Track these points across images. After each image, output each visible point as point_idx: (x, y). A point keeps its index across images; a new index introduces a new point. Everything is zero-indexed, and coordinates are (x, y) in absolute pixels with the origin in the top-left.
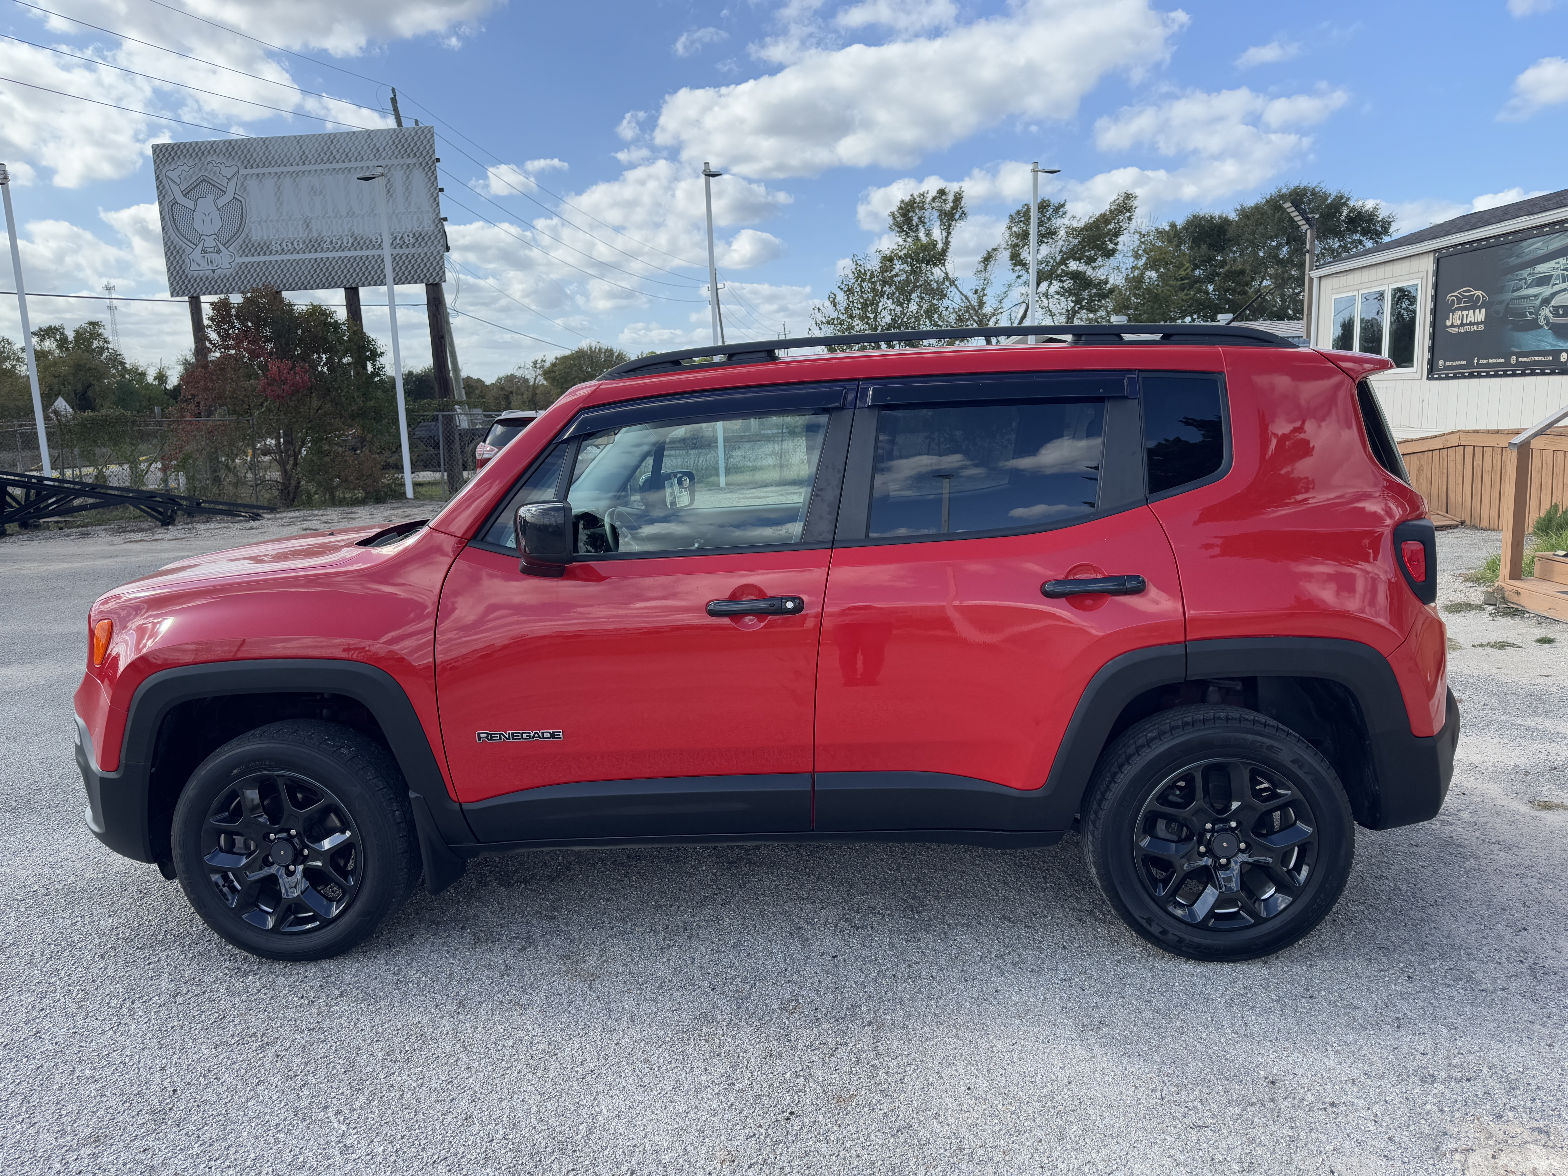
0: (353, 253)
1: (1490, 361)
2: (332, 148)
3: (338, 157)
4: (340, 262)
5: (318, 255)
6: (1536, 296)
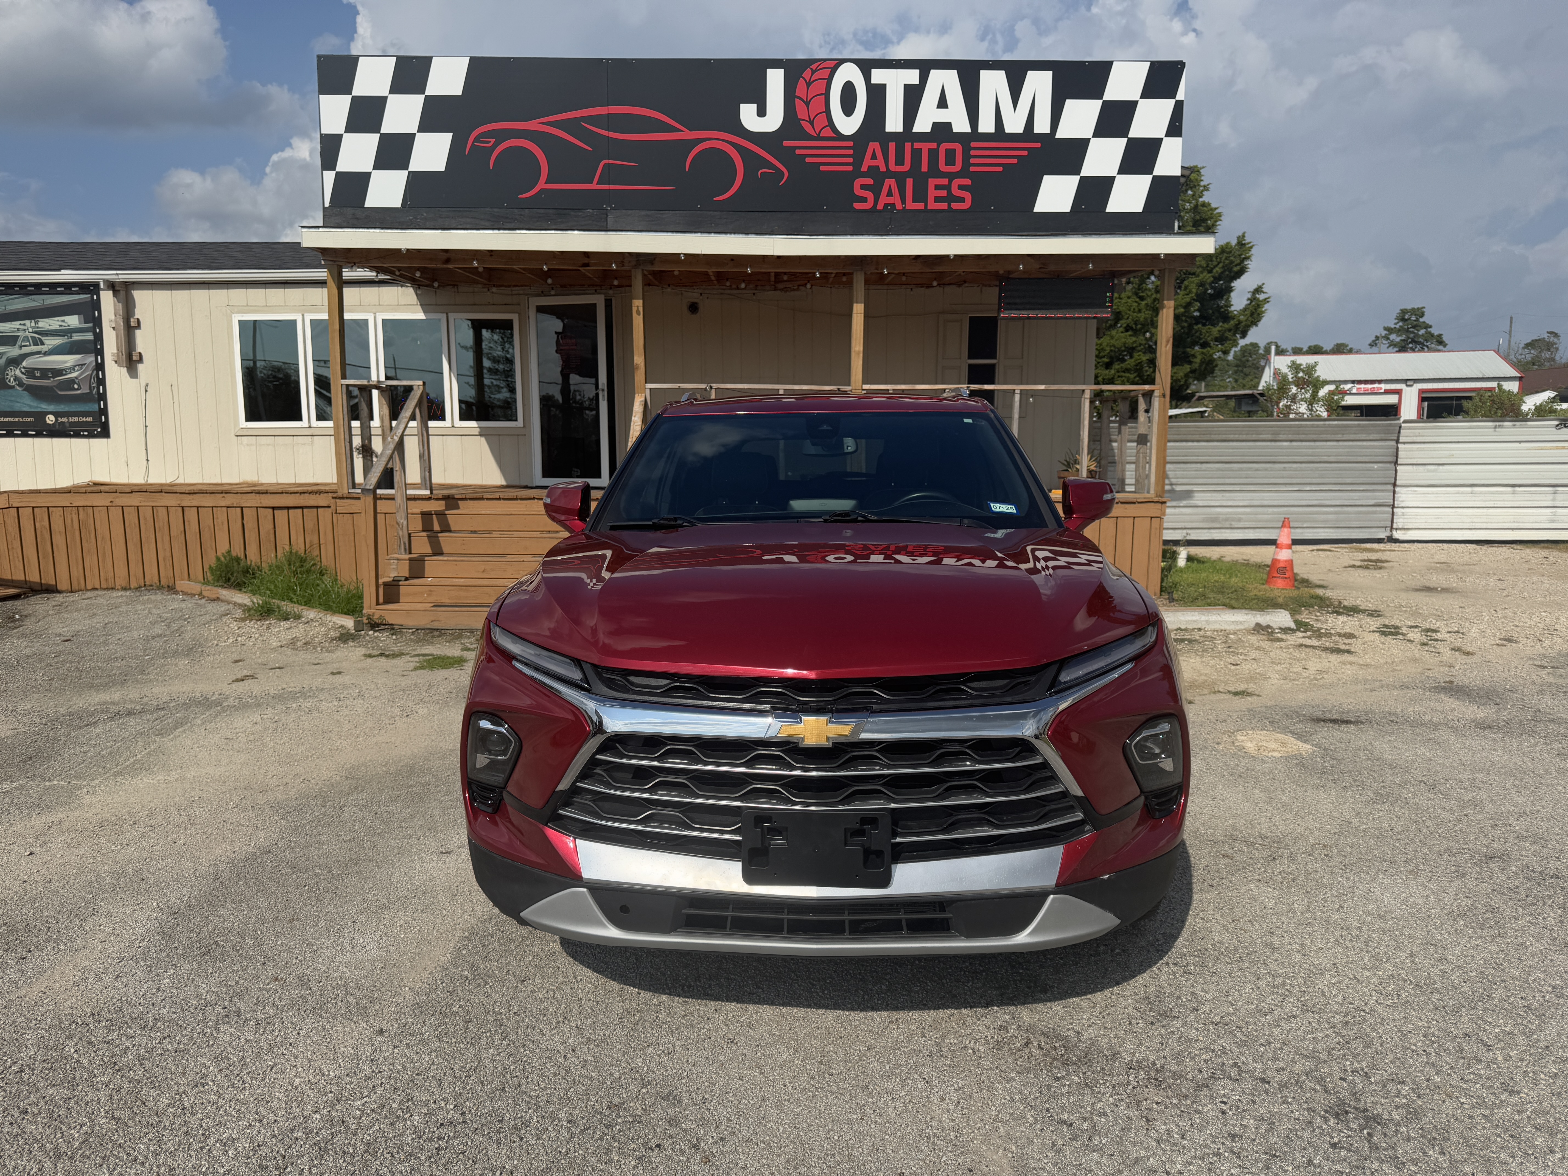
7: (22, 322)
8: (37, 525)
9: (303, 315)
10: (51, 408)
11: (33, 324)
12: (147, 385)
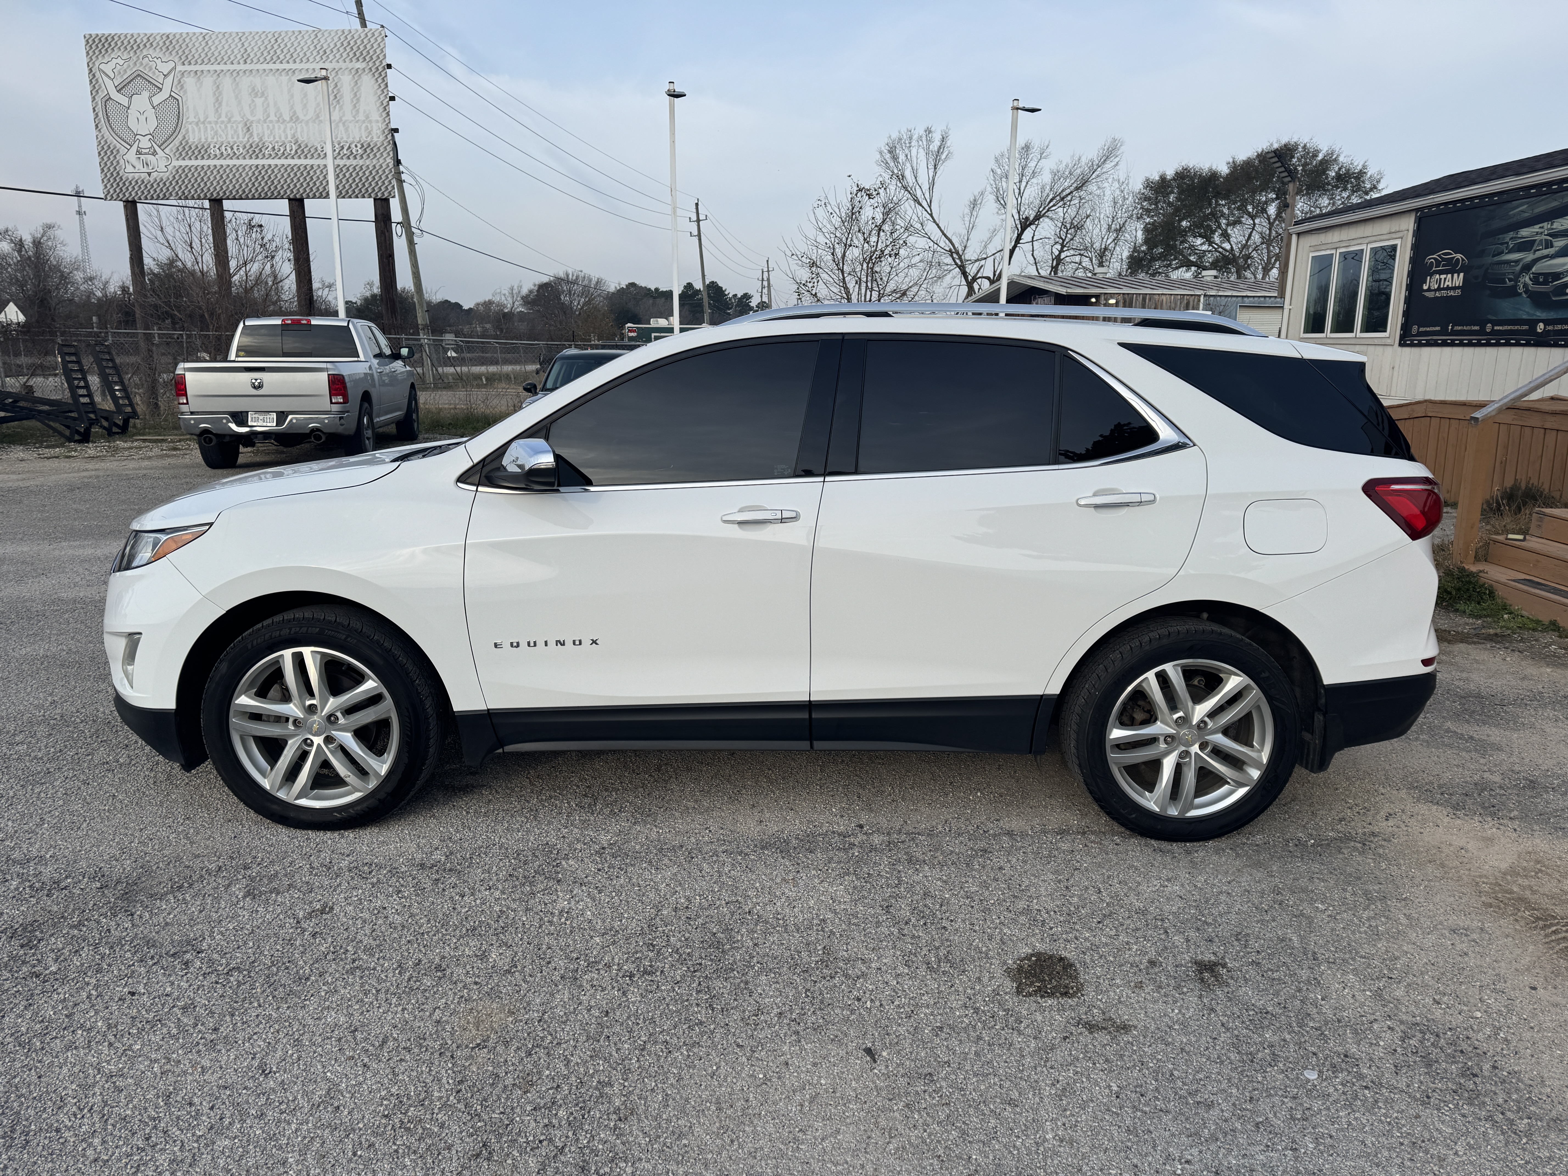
0: (296, 161)
1: (1465, 328)
2: (276, 47)
3: (282, 57)
4: (282, 170)
5: (260, 162)
6: (1517, 262)
10: (1544, 315)
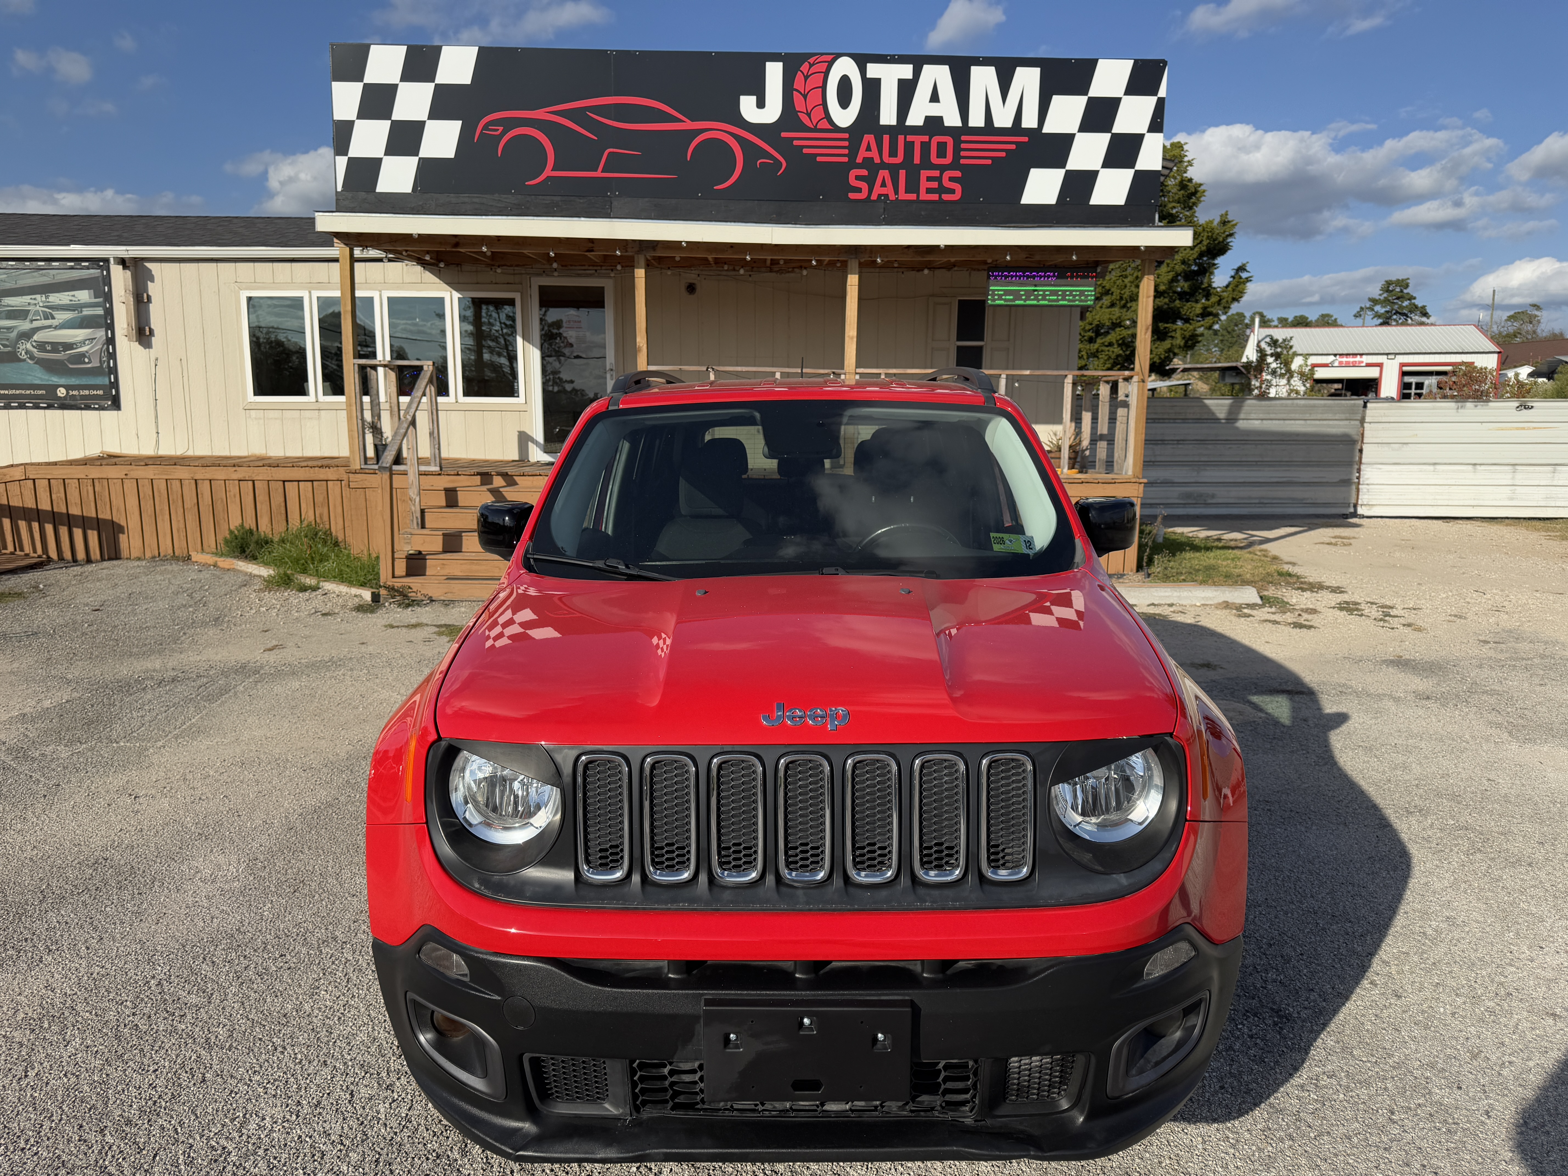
6: (10, 329)
7: (33, 297)
8: (54, 496)
9: (310, 292)
10: (63, 381)
11: (44, 299)
12: (157, 359)
